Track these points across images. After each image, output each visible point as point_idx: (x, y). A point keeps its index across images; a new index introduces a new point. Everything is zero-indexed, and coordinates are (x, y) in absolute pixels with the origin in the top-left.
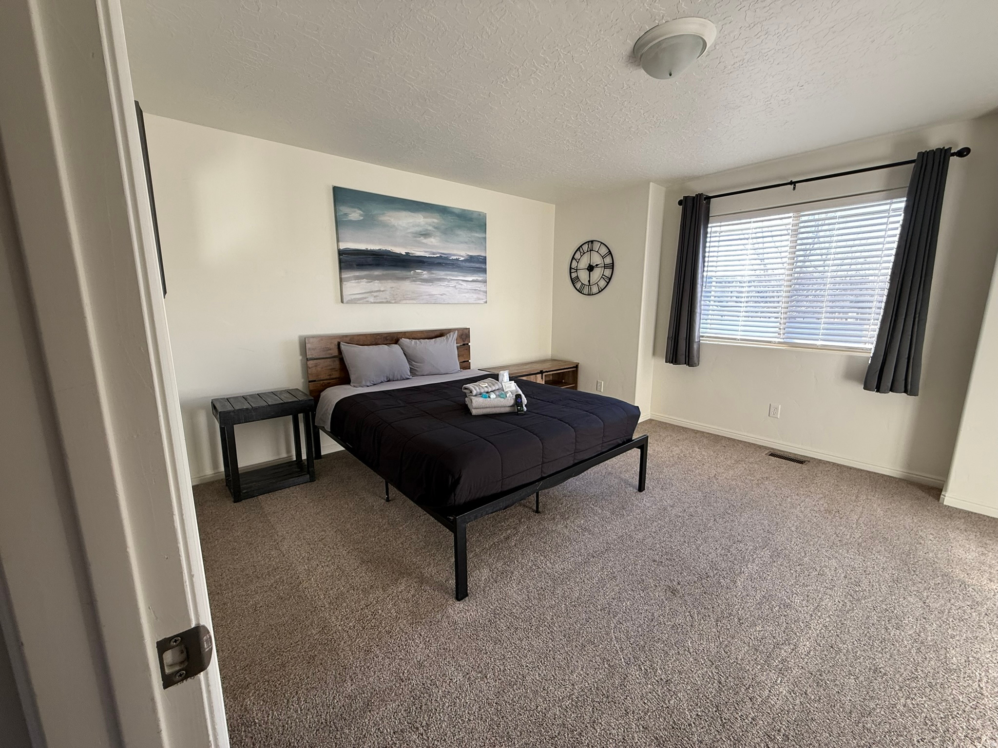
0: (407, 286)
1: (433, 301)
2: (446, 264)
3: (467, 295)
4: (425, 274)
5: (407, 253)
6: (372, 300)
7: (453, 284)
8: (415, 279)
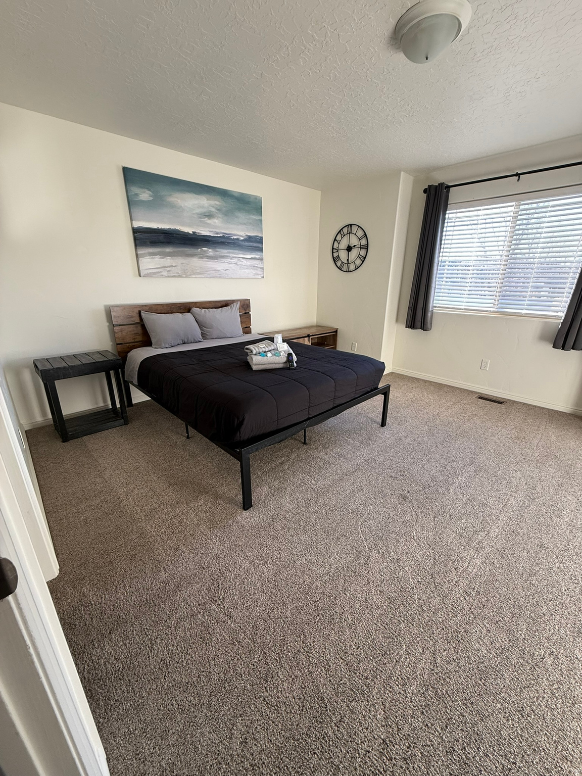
0: (195, 262)
1: (219, 276)
2: (229, 243)
3: (247, 271)
4: (210, 252)
5: (194, 233)
6: (165, 274)
7: (235, 260)
8: (203, 256)
